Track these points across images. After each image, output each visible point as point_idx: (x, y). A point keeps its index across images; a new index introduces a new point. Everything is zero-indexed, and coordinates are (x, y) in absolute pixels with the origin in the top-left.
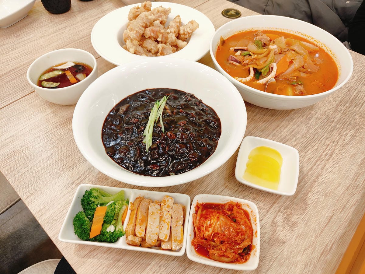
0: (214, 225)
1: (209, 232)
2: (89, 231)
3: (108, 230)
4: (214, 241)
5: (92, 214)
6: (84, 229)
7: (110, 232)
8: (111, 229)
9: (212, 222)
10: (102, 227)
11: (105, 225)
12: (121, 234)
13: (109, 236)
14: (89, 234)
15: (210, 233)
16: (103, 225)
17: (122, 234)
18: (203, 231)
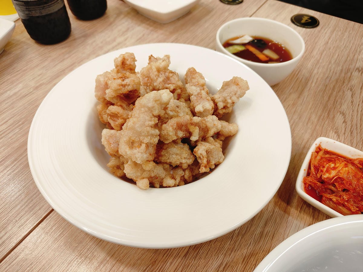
0: (340, 169)
1: (330, 174)
4: (335, 186)
9: (337, 166)
15: (332, 176)
18: (322, 171)
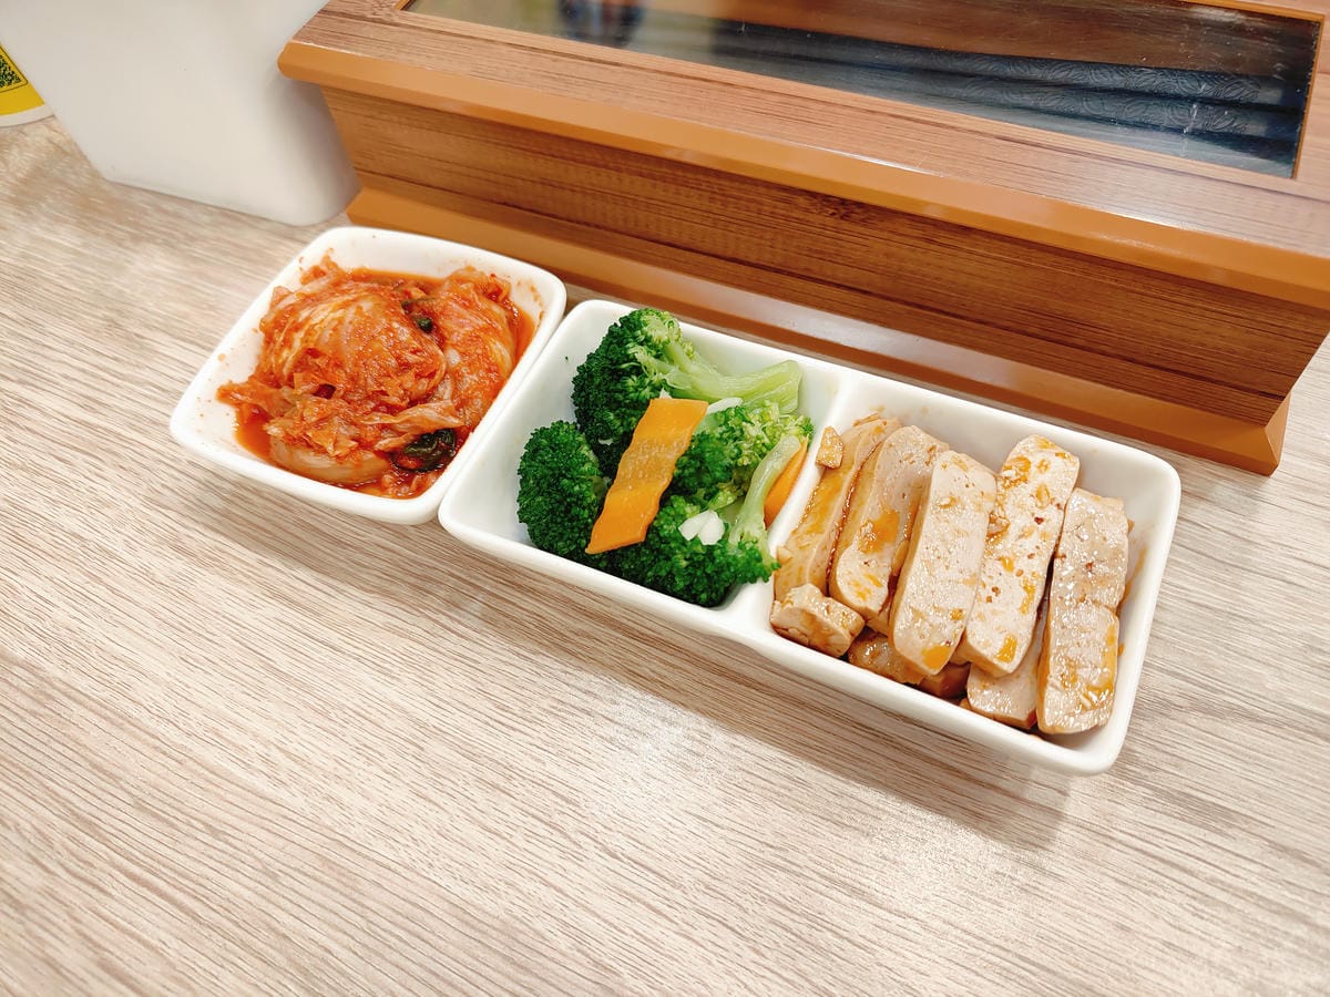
2: (590, 517)
3: (688, 530)
5: (621, 430)
6: (570, 495)
7: (695, 540)
8: (703, 527)
10: (660, 510)
11: (679, 502)
12: (752, 569)
13: (684, 563)
14: (586, 531)
16: (664, 501)
17: (759, 564)
